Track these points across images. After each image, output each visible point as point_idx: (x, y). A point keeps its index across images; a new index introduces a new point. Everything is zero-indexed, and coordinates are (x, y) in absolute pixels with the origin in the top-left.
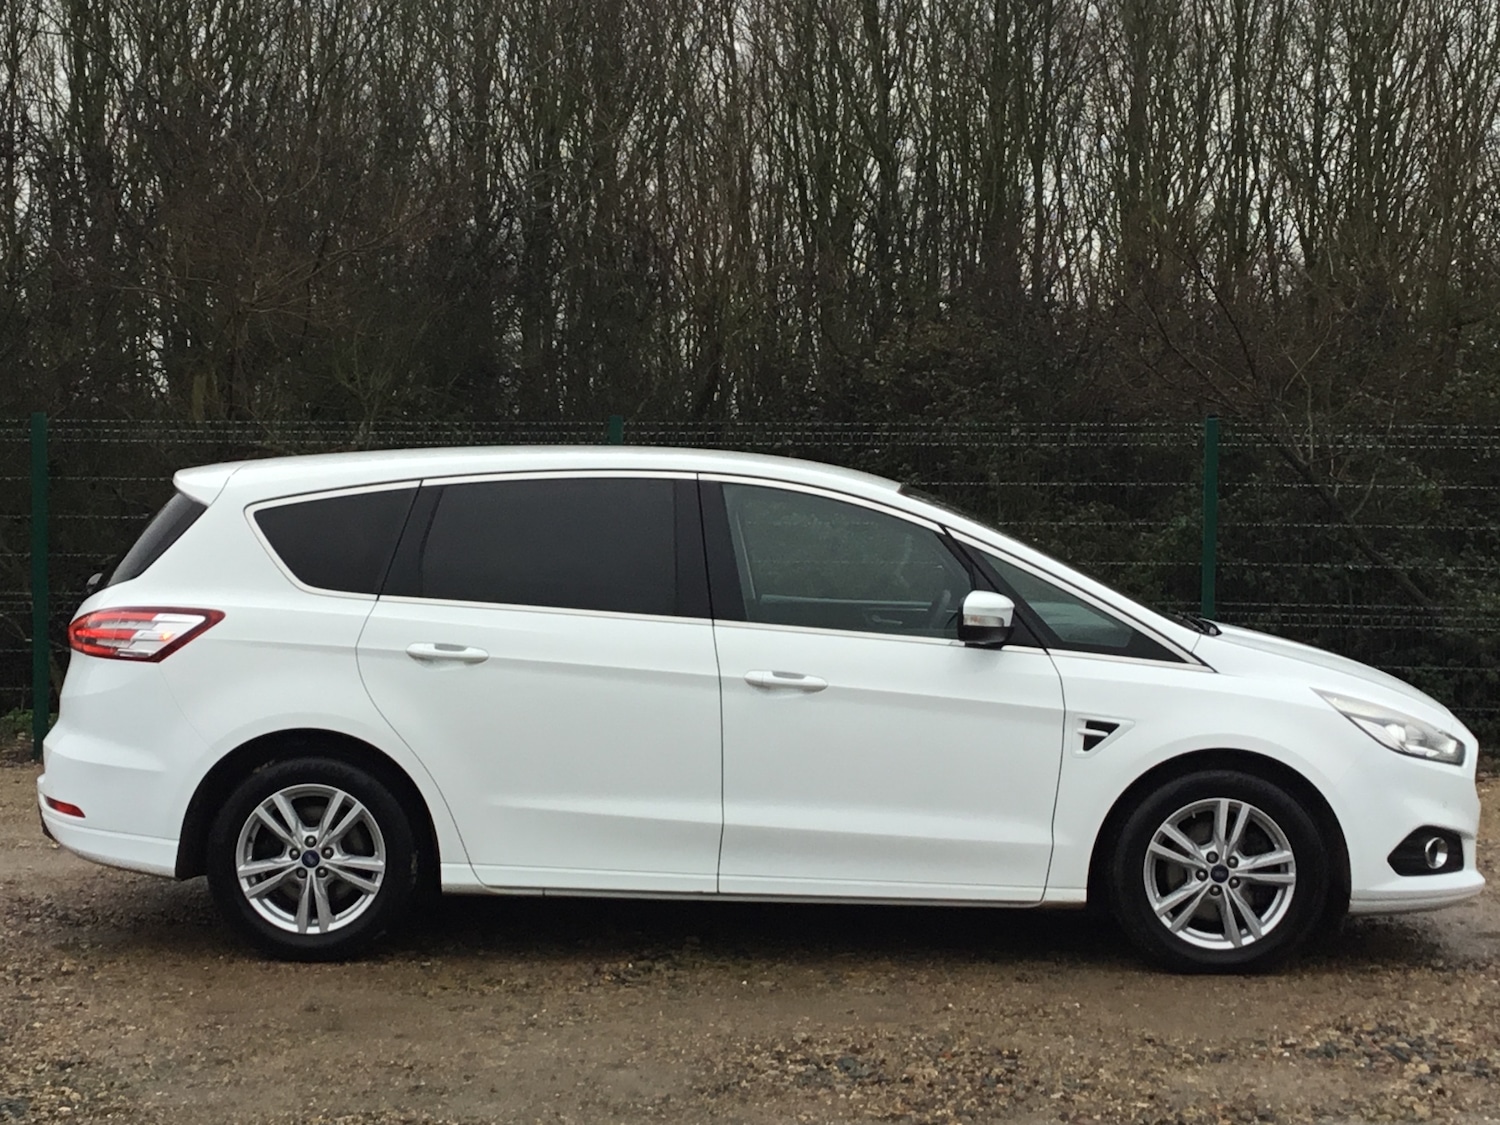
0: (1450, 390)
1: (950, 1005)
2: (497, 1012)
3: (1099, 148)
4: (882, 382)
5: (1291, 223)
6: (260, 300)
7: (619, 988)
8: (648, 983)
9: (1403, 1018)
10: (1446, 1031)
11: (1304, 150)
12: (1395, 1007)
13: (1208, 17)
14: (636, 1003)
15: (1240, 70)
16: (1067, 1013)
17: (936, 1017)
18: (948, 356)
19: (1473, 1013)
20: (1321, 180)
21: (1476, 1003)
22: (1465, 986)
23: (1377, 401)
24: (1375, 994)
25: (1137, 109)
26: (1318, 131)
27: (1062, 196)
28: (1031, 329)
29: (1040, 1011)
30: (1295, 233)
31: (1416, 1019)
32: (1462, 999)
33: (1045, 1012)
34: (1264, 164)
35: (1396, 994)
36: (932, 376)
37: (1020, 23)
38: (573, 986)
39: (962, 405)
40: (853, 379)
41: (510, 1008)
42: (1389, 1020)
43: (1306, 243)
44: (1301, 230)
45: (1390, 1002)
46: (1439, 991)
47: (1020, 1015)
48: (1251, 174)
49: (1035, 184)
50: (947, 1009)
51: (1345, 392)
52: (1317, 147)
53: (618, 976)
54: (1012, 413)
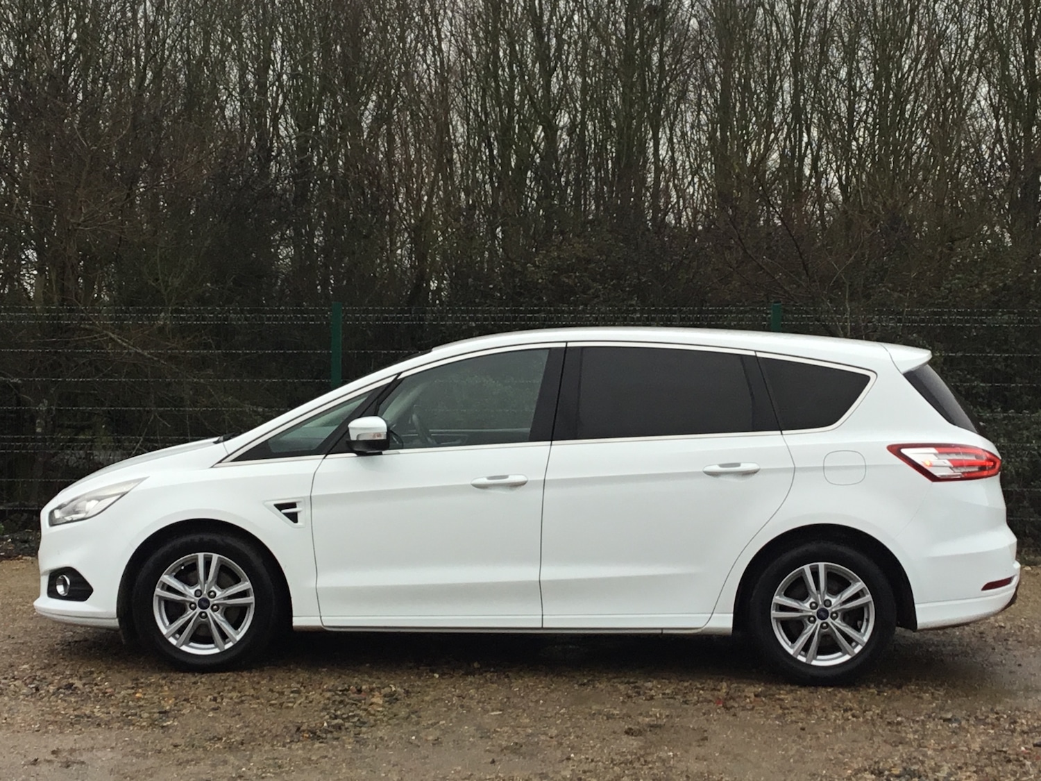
0: (947, 286)
1: (572, 755)
2: (214, 766)
3: (699, 121)
4: (540, 281)
5: (832, 174)
6: (84, 221)
7: (313, 744)
8: (337, 739)
9: (923, 762)
10: (957, 774)
11: (841, 123)
12: (915, 754)
13: (774, 28)
14: (326, 757)
15: (797, 66)
16: (663, 761)
17: (561, 765)
18: (589, 261)
19: (976, 758)
20: (854, 143)
21: (978, 750)
22: (969, 735)
23: (896, 295)
24: (901, 743)
25: (725, 93)
26: (851, 110)
27: (673, 153)
28: (648, 242)
29: (642, 759)
30: (836, 181)
31: (933, 763)
32: (967, 746)
33: (645, 761)
34: (815, 133)
35: (917, 742)
36: (576, 277)
37: (643, 32)
38: (278, 742)
39: (598, 297)
40: (520, 280)
41: (225, 762)
42: (912, 765)
43: (843, 188)
44: (840, 178)
45: (912, 749)
46: (949, 738)
47: (626, 764)
48: (805, 139)
49: (654, 145)
50: (569, 759)
51: (872, 288)
52: (850, 121)
53: (315, 733)
54: (634, 302)
